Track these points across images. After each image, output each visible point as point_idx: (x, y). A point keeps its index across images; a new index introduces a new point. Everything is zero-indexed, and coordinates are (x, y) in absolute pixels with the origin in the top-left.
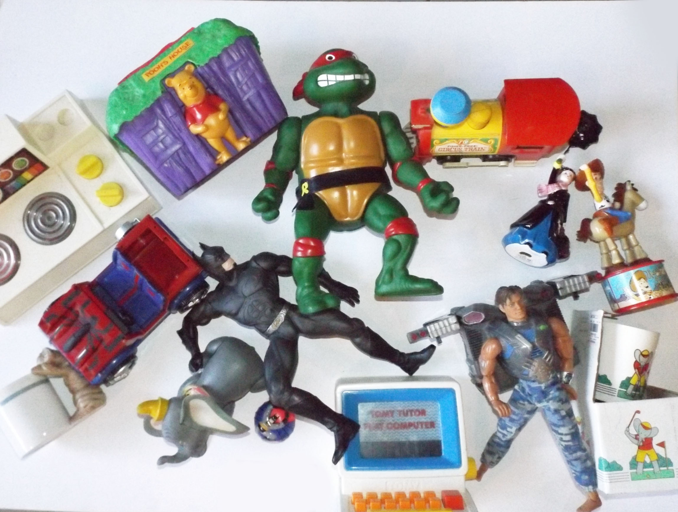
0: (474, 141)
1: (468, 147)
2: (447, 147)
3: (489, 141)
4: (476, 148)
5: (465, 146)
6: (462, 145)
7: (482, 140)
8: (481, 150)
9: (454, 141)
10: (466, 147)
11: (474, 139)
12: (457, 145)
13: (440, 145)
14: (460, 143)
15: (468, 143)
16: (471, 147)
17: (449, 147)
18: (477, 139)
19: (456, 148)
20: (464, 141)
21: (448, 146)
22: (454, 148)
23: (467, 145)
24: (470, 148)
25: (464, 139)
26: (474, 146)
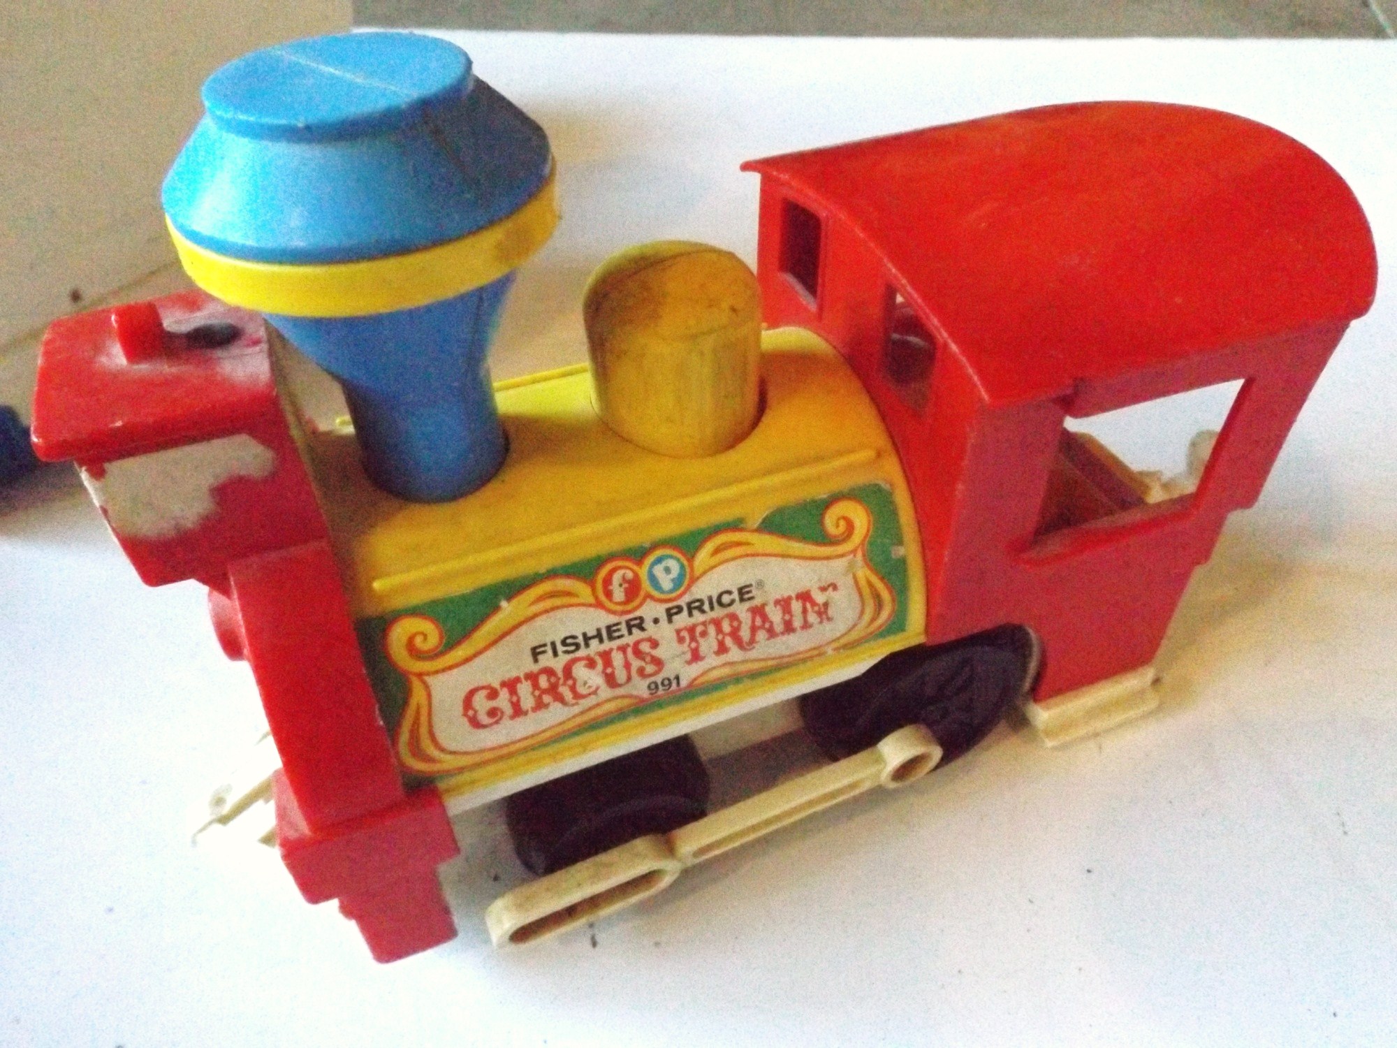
0: (717, 551)
1: (698, 617)
2: (529, 666)
3: (831, 522)
4: (759, 611)
5: (670, 614)
6: (650, 610)
7: (775, 525)
8: (806, 625)
9: (563, 584)
10: (682, 620)
11: (717, 530)
12: (602, 619)
13: (460, 653)
14: (619, 594)
15: (686, 579)
16: (718, 612)
17: (547, 660)
18: (735, 526)
19: (606, 656)
20: (643, 572)
21: (536, 653)
22: (591, 664)
23: (682, 602)
24: (717, 623)
25: (638, 555)
26: (744, 592)
